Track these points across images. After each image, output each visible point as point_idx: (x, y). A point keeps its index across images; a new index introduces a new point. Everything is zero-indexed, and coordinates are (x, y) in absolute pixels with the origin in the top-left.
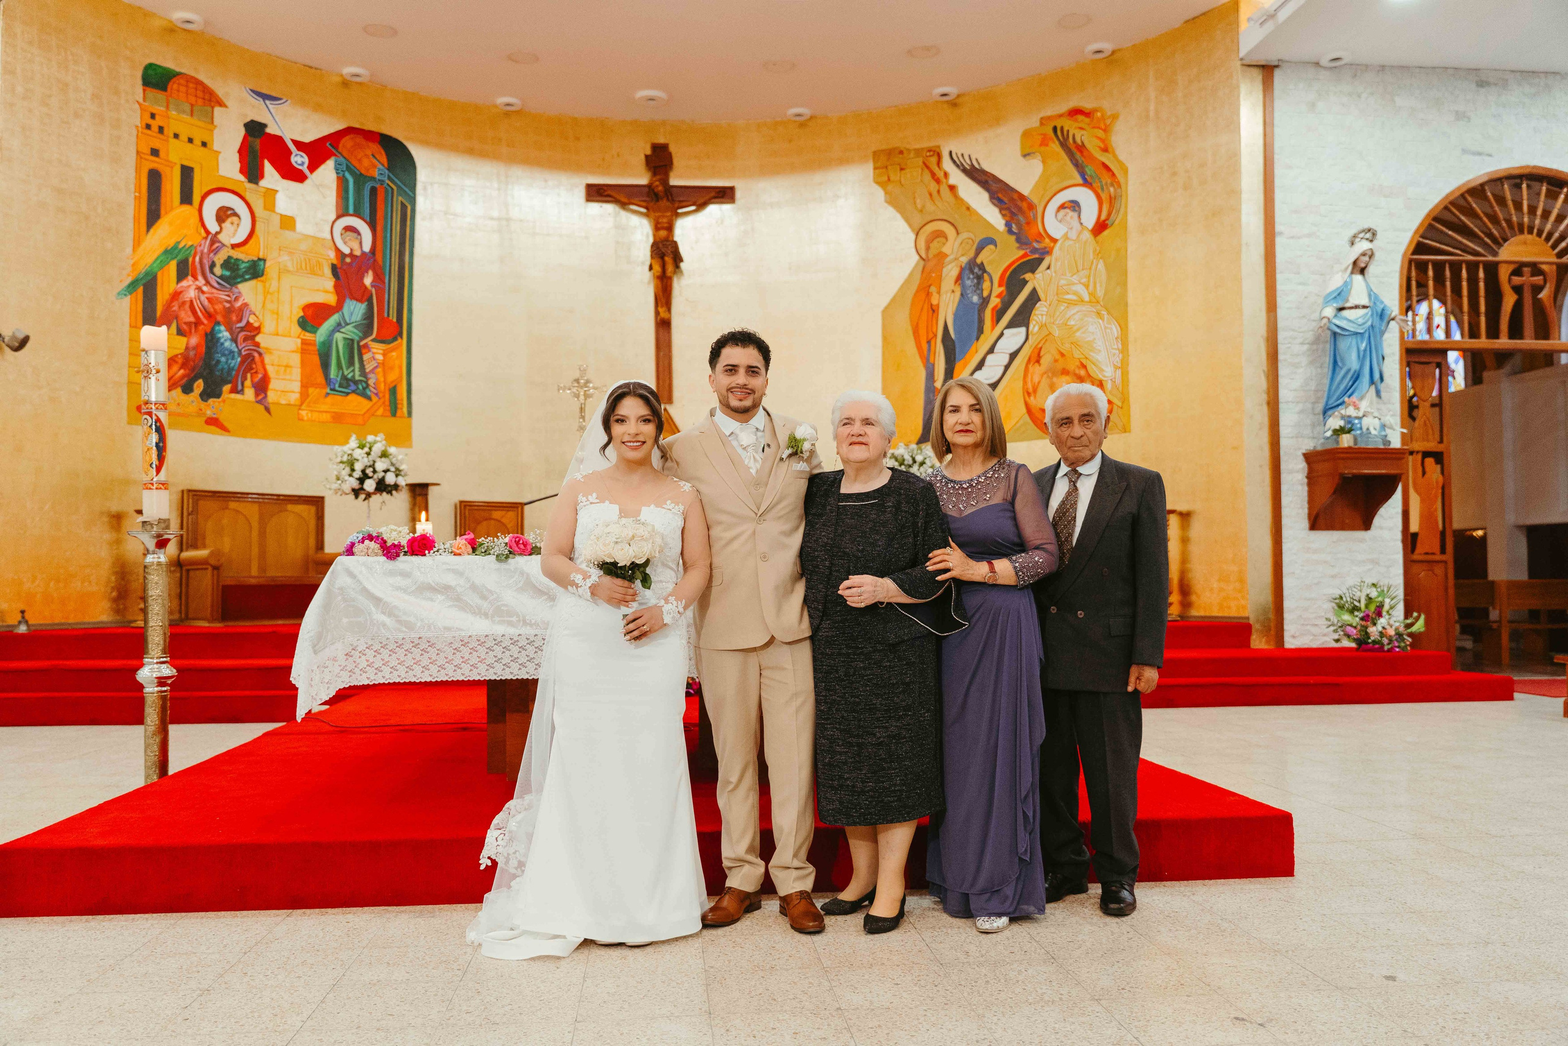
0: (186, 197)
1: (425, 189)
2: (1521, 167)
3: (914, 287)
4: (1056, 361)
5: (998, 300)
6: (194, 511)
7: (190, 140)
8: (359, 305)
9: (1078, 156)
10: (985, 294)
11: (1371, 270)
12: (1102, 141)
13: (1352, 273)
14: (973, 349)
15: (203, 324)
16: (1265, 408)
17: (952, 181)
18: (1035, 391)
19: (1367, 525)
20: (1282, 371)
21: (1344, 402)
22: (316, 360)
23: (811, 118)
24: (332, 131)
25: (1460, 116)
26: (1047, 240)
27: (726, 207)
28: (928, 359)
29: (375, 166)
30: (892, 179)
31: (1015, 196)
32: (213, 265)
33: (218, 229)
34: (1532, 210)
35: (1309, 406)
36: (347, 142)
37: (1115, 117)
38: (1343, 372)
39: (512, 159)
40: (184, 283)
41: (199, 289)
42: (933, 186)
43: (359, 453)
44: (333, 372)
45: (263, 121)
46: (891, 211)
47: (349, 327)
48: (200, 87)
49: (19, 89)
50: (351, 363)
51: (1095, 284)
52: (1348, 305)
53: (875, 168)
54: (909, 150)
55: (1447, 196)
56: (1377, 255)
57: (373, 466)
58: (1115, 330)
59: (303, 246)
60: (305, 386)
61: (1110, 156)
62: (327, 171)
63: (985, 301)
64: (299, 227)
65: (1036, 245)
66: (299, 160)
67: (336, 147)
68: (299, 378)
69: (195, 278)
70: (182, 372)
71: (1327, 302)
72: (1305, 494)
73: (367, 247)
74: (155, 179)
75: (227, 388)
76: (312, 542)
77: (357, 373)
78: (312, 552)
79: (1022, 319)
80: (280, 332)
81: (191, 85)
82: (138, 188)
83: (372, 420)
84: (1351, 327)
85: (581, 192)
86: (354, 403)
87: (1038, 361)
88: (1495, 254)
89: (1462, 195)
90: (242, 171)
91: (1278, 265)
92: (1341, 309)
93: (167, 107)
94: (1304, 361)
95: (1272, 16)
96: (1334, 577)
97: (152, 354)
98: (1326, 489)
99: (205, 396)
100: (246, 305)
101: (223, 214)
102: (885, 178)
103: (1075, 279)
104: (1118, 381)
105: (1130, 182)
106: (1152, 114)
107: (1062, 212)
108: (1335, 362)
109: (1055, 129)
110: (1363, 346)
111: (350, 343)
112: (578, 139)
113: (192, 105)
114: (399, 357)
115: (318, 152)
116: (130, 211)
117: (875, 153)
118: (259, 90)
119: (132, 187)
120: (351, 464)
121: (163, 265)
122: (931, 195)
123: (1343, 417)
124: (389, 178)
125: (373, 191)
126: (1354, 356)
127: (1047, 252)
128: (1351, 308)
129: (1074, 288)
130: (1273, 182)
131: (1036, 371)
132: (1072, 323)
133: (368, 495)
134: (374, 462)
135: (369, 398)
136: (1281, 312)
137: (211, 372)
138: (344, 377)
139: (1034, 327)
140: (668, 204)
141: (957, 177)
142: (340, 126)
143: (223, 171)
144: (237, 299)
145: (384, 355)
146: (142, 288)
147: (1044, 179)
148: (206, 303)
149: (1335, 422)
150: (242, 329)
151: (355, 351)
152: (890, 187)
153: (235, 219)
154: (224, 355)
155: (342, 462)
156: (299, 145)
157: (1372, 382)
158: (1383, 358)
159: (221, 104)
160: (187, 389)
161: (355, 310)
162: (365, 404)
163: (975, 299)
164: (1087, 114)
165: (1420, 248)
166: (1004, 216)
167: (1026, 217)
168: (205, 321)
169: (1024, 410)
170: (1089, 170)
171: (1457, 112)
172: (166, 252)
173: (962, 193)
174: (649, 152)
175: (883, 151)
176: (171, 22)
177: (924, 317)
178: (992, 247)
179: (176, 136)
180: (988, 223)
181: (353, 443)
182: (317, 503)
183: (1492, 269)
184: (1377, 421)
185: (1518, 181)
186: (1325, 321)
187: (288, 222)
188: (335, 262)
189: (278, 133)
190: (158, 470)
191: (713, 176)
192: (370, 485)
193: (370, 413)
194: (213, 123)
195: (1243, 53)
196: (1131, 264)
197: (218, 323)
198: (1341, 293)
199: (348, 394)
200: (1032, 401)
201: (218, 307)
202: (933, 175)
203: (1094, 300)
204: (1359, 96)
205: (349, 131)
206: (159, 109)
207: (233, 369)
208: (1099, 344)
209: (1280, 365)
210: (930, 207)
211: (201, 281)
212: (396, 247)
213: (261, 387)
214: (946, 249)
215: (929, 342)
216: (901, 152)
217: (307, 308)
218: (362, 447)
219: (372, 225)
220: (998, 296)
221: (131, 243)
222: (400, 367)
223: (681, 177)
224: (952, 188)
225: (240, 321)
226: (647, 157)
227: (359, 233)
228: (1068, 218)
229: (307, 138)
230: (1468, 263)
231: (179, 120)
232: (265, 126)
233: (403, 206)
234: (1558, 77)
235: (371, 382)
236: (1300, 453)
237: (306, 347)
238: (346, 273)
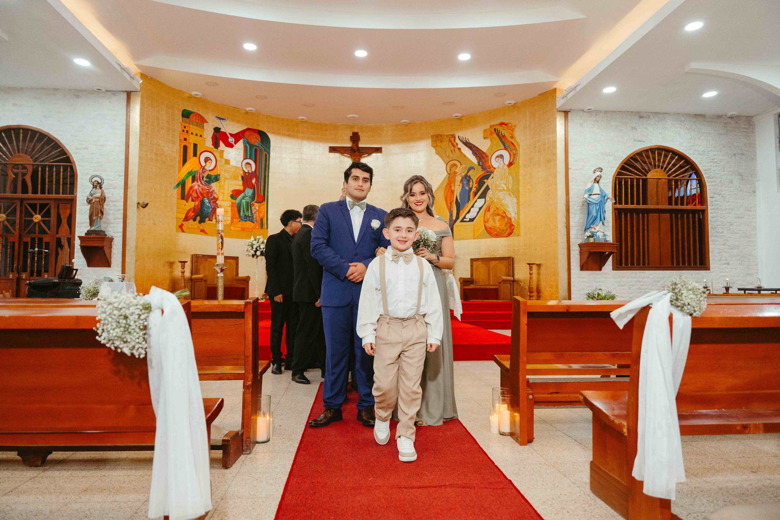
0: (195, 155)
1: (273, 149)
2: (655, 146)
3: (446, 183)
4: (495, 211)
5: (475, 189)
6: (197, 262)
7: (196, 135)
8: (250, 190)
9: (503, 139)
10: (471, 187)
11: (601, 181)
12: (511, 134)
13: (594, 183)
14: (466, 206)
15: (199, 197)
16: (565, 229)
17: (459, 146)
18: (488, 221)
19: (600, 269)
20: (571, 216)
21: (591, 227)
22: (236, 209)
23: (409, 123)
24: (242, 129)
25: (633, 128)
26: (492, 168)
27: (379, 154)
28: (450, 209)
29: (256, 141)
30: (438, 145)
31: (481, 152)
32: (203, 177)
33: (205, 165)
34: (659, 161)
35: (580, 228)
36: (247, 133)
37: (515, 126)
38: (591, 216)
39: (303, 138)
40: (194, 184)
41: (199, 185)
42: (452, 148)
43: (255, 242)
44: (242, 214)
45: (220, 127)
46: (437, 157)
47: (247, 198)
48: (200, 117)
49: (145, 121)
50: (248, 210)
51: (509, 184)
52: (593, 194)
53: (432, 141)
54: (444, 135)
55: (629, 155)
56: (603, 176)
57: (259, 246)
58: (515, 200)
59: (232, 170)
60: (232, 218)
61: (514, 140)
62: (241, 144)
63: (471, 189)
64: (231, 163)
65: (488, 170)
66: (231, 140)
67: (244, 136)
68: (230, 216)
69: (198, 182)
70: (193, 214)
71: (585, 193)
72: (579, 258)
73: (253, 170)
74: (185, 148)
75: (207, 219)
76: (234, 273)
77: (250, 214)
78: (234, 276)
79: (483, 196)
80: (225, 200)
81: (197, 116)
82: (180, 152)
83: (255, 230)
84: (594, 201)
85: (328, 149)
86: (249, 224)
87: (489, 211)
88: (646, 176)
89: (634, 155)
90: (213, 145)
91: (569, 179)
92: (591, 195)
93: (189, 124)
94: (578, 212)
95: (566, 96)
96: (589, 287)
97: (220, 216)
98: (586, 256)
99: (200, 222)
100: (213, 190)
101: (207, 160)
102: (435, 145)
103: (502, 182)
104: (516, 218)
105: (521, 149)
106: (528, 126)
107: (497, 158)
108: (588, 213)
109: (495, 129)
110: (597, 208)
111: (247, 203)
112: (327, 130)
113: (197, 123)
114: (264, 208)
115: (237, 137)
116: (177, 160)
117: (432, 136)
118: (217, 116)
119: (178, 152)
120: (252, 246)
121: (187, 177)
122: (452, 151)
123: (591, 232)
124: (261, 146)
125: (256, 150)
126: (595, 211)
127: (492, 172)
128: (593, 195)
129: (501, 185)
130: (568, 151)
131: (488, 214)
132: (501, 197)
133: (257, 256)
134: (260, 245)
135: (254, 223)
136: (570, 196)
137: (202, 214)
138: (245, 215)
139: (487, 199)
140: (358, 154)
141: (461, 145)
142: (245, 128)
143: (207, 145)
144: (211, 189)
145: (259, 207)
146: (180, 186)
147: (491, 148)
148: (201, 190)
149: (588, 234)
150: (212, 199)
151: (249, 206)
152: (437, 148)
153: (210, 161)
154: (206, 208)
155: (249, 245)
156: (231, 135)
157: (601, 220)
158: (605, 212)
159: (206, 122)
160: (195, 220)
161: (249, 192)
162: (252, 224)
163: (467, 188)
164: (506, 125)
165: (619, 174)
166: (477, 159)
167: (485, 160)
168: (201, 197)
169: (484, 228)
170: (507, 144)
171: (632, 127)
172: (189, 173)
173: (463, 151)
174: (351, 135)
175: (435, 135)
176: (191, 95)
177: (449, 194)
178: (473, 170)
179: (192, 134)
180: (472, 162)
181: (252, 239)
182: (236, 259)
183: (645, 181)
184: (602, 233)
185: (654, 150)
186: (585, 199)
187: (227, 162)
188: (243, 175)
189: (224, 131)
190: (221, 249)
191: (374, 143)
192: (258, 253)
193: (254, 228)
194: (203, 128)
195: (557, 107)
196: (520, 177)
197: (205, 197)
198: (590, 190)
199: (246, 221)
200: (487, 224)
201: (205, 191)
202: (452, 144)
203: (508, 190)
204: (598, 121)
205: (248, 129)
206: (187, 125)
207: (209, 213)
208: (510, 205)
209: (570, 214)
210: (451, 155)
211: (199, 183)
212: (263, 169)
214: (457, 170)
215: (451, 203)
216: (441, 136)
217: (233, 191)
218: (255, 240)
219: (255, 162)
220: (475, 187)
221: (177, 170)
222: (264, 212)
223: (363, 144)
224: (459, 149)
225: (212, 196)
226: (351, 137)
227: (251, 165)
228: (499, 161)
229: (234, 133)
230: (637, 179)
231: (193, 129)
232: (220, 129)
233: (266, 155)
234: (668, 115)
235: (254, 217)
236: (577, 244)
237: (233, 205)
238: (246, 179)
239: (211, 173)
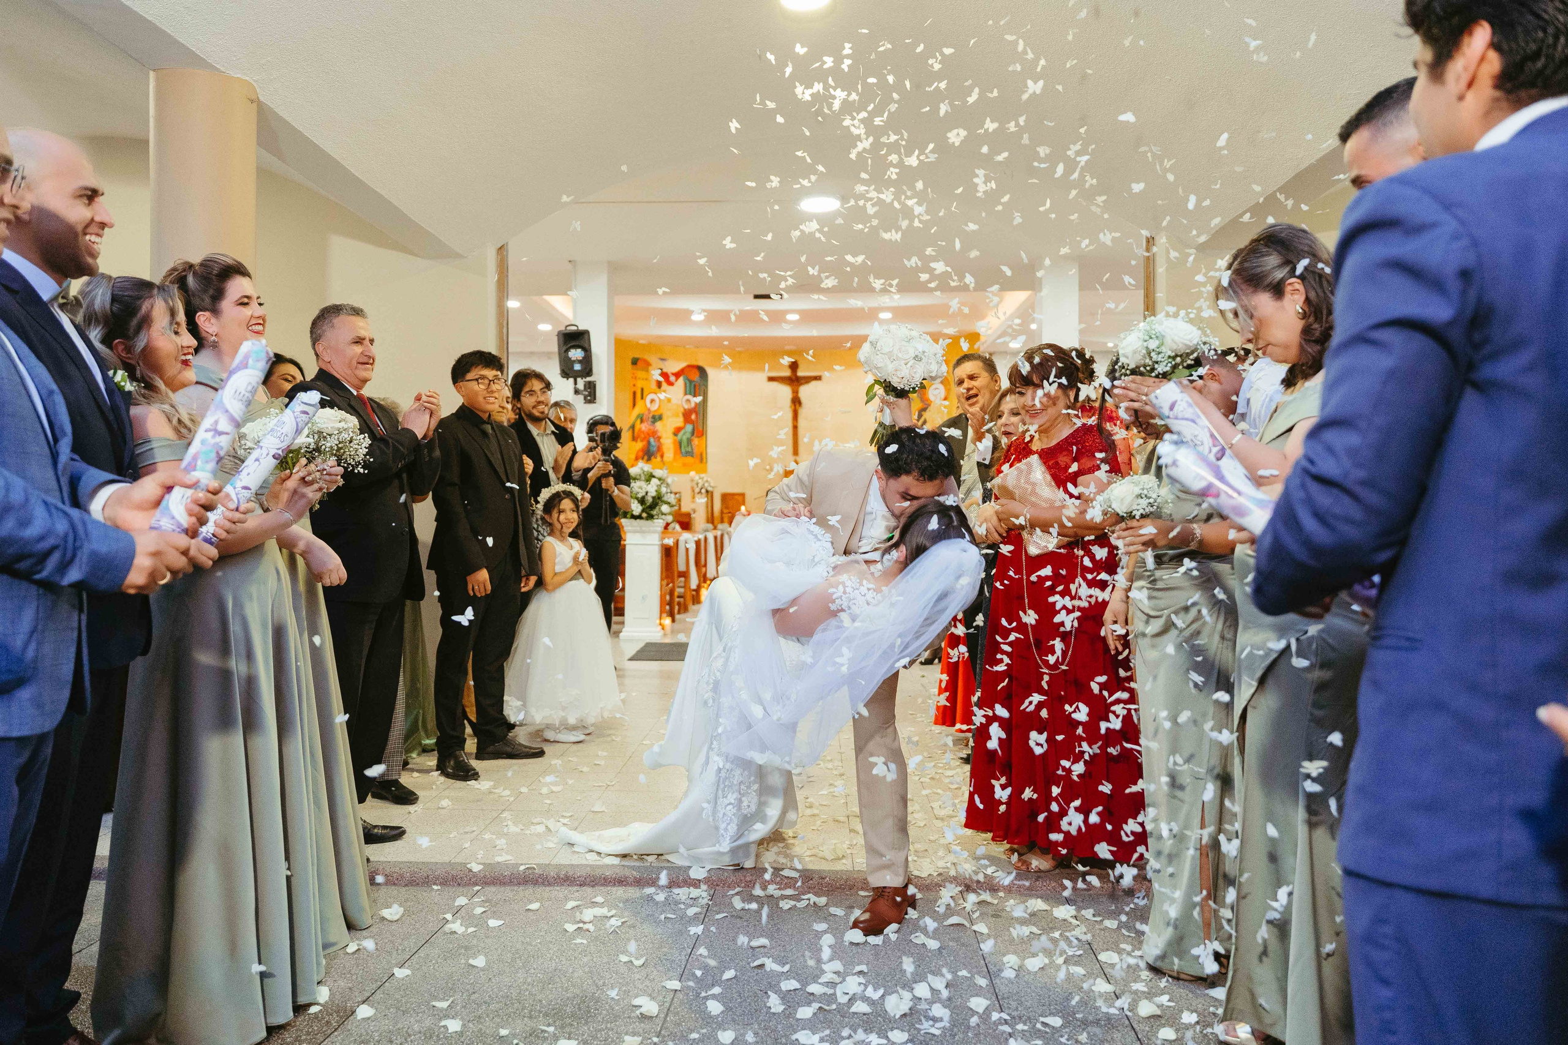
0: (642, 398)
1: (711, 383)
7: (643, 380)
8: (691, 425)
22: (678, 446)
24: (682, 368)
29: (695, 377)
33: (650, 406)
36: (686, 370)
40: (642, 425)
41: (645, 426)
44: (684, 450)
47: (688, 434)
48: (645, 362)
50: (688, 446)
59: (674, 408)
60: (675, 454)
62: (681, 381)
64: (673, 401)
66: (672, 379)
67: (684, 373)
68: (673, 452)
69: (645, 423)
70: (642, 453)
73: (694, 405)
74: (634, 394)
75: (653, 457)
77: (690, 449)
80: (668, 437)
82: (630, 398)
83: (695, 466)
85: (766, 379)
86: (690, 460)
90: (656, 386)
93: (637, 370)
99: (648, 460)
100: (658, 429)
101: (652, 401)
111: (688, 439)
113: (643, 368)
114: (703, 442)
115: (678, 375)
116: (628, 405)
118: (663, 360)
121: (636, 420)
124: (700, 380)
125: (695, 385)
135: (694, 457)
137: (649, 452)
138: (686, 451)
140: (797, 383)
142: (684, 365)
143: (651, 387)
144: (655, 428)
145: (699, 442)
148: (647, 430)
150: (657, 437)
151: (689, 441)
153: (655, 402)
154: (652, 447)
156: (672, 374)
160: (643, 459)
161: (689, 427)
162: (694, 460)
168: (647, 436)
172: (637, 416)
174: (791, 364)
176: (639, 344)
179: (639, 379)
187: (669, 400)
188: (684, 411)
189: (666, 371)
193: (695, 463)
197: (651, 437)
199: (687, 456)
201: (651, 432)
205: (687, 366)
206: (635, 372)
207: (654, 451)
212: (702, 405)
213: (662, 456)
217: (675, 428)
221: (629, 415)
222: (703, 446)
225: (656, 435)
227: (691, 401)
229: (675, 371)
231: (640, 374)
232: (663, 370)
233: (704, 389)
235: (694, 452)
237: (675, 441)
238: (687, 415)
239: (656, 414)
